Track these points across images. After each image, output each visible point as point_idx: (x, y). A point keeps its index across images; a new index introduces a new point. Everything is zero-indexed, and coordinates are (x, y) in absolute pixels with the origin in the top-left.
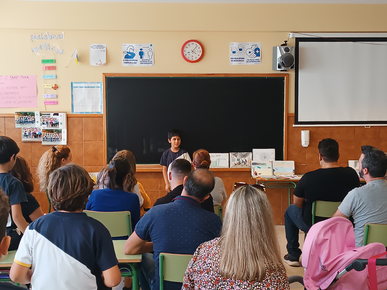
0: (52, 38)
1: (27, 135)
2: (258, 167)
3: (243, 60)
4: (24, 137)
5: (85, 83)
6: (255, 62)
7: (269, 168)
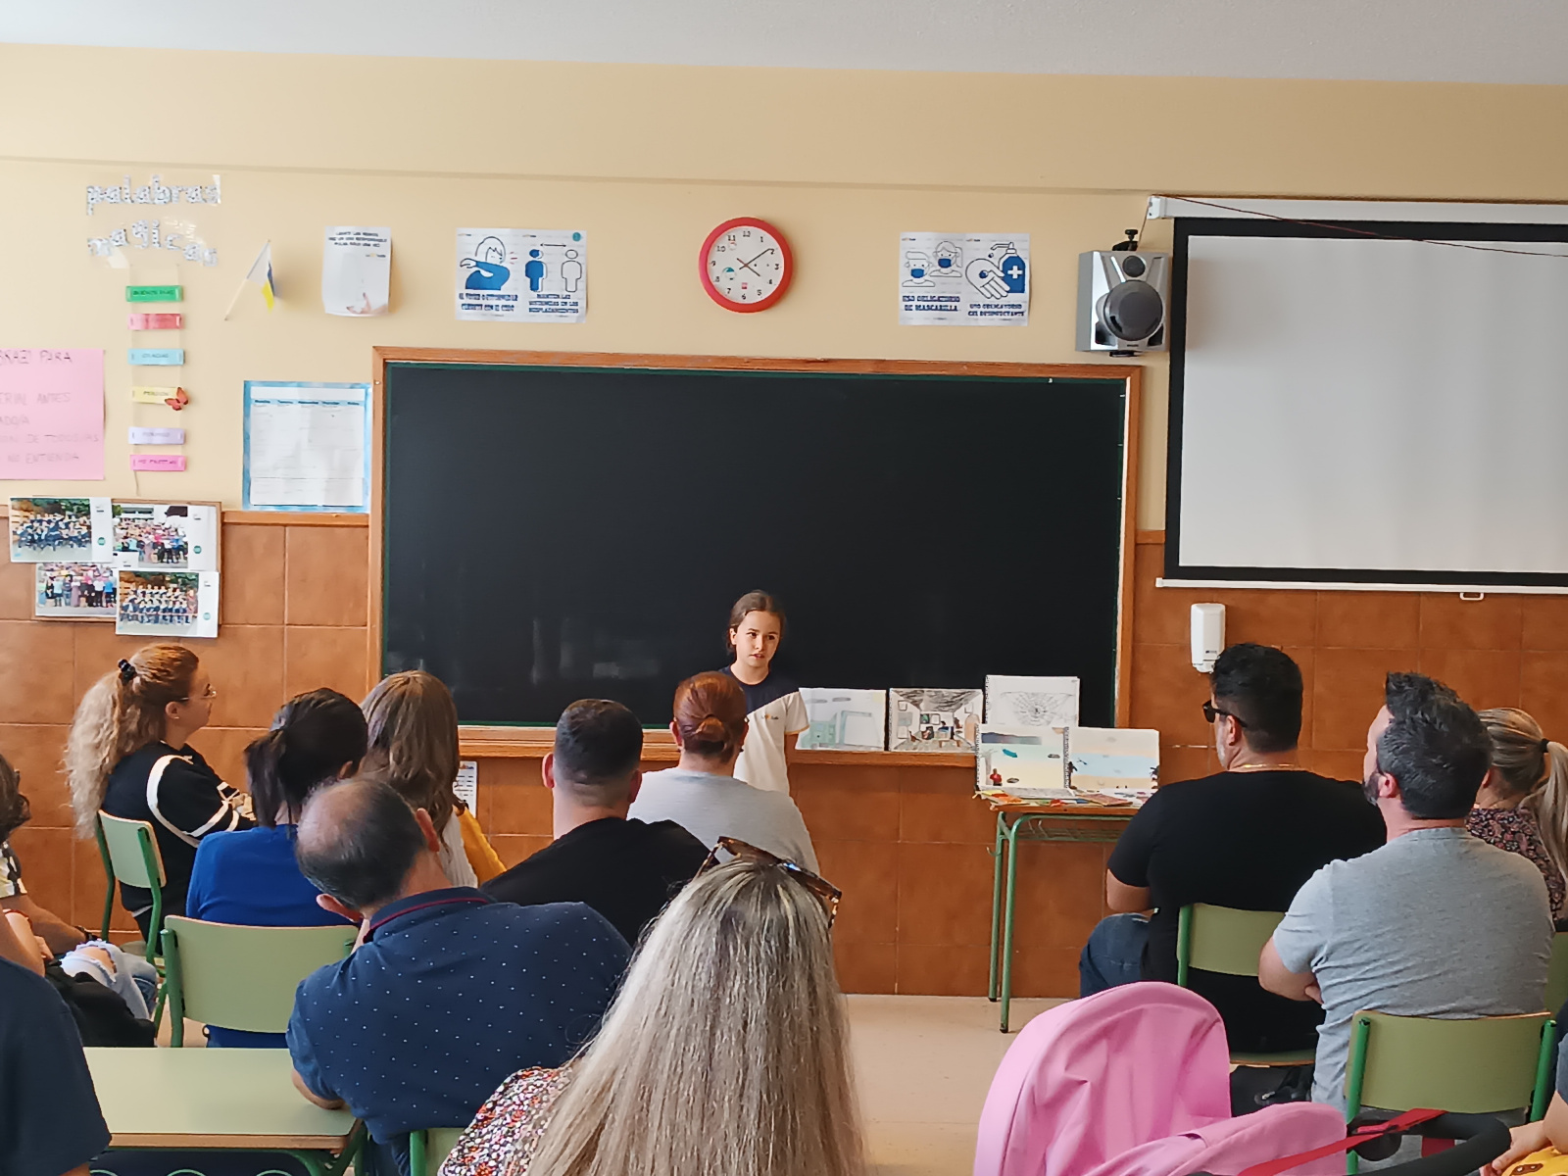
0: (171, 200)
1: (55, 592)
2: (1004, 751)
3: (953, 304)
4: (44, 603)
5: (300, 385)
6: (1003, 317)
7: (1050, 756)
